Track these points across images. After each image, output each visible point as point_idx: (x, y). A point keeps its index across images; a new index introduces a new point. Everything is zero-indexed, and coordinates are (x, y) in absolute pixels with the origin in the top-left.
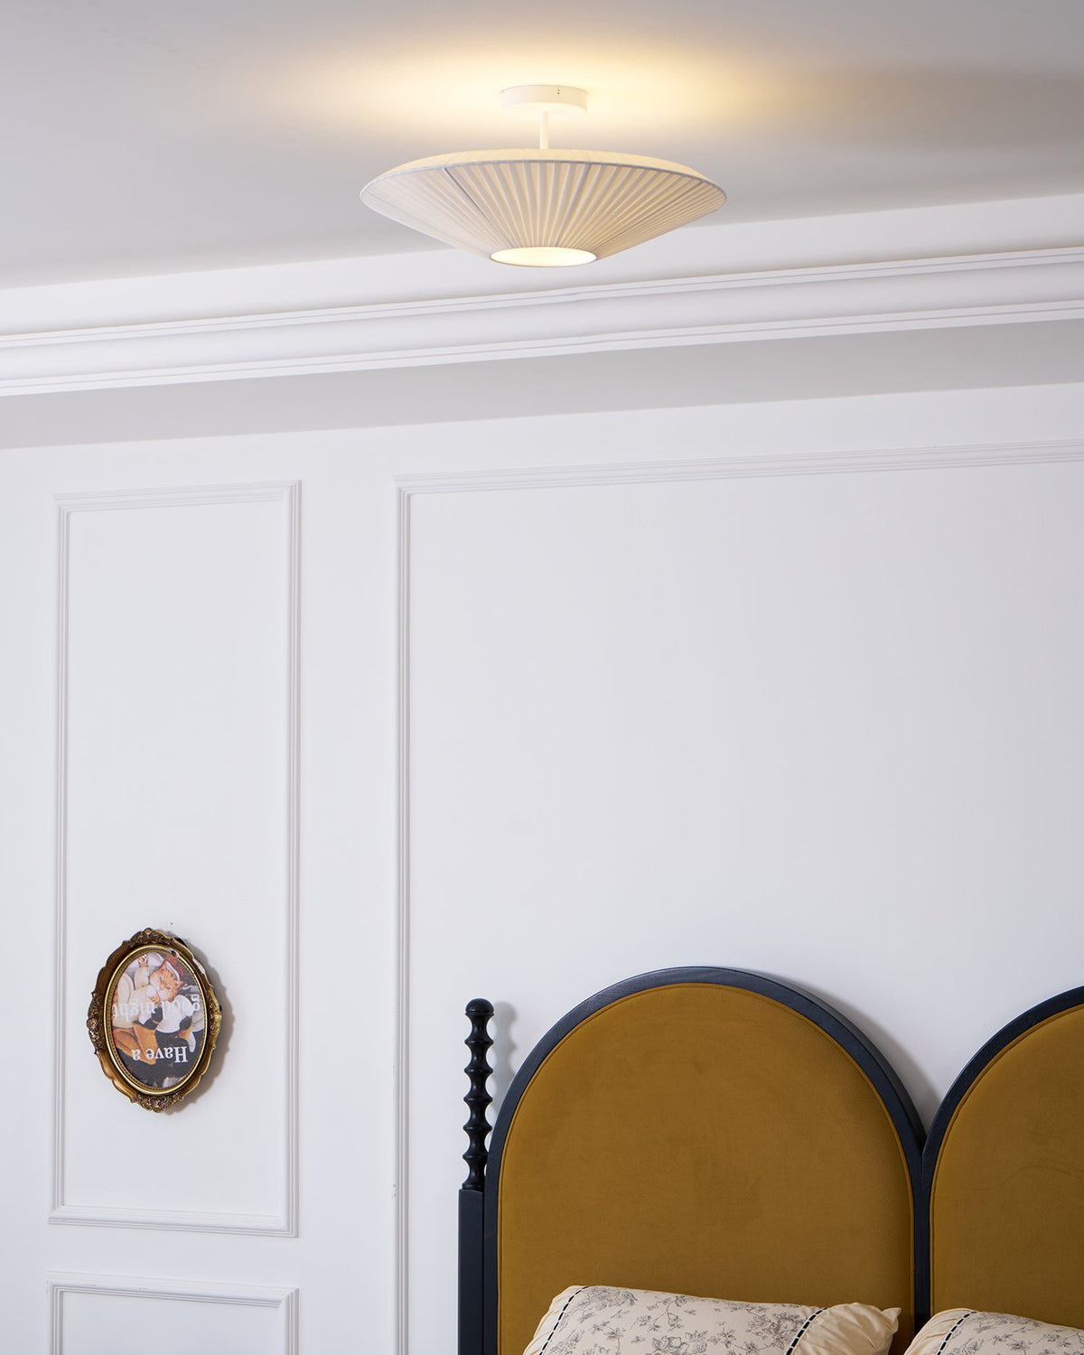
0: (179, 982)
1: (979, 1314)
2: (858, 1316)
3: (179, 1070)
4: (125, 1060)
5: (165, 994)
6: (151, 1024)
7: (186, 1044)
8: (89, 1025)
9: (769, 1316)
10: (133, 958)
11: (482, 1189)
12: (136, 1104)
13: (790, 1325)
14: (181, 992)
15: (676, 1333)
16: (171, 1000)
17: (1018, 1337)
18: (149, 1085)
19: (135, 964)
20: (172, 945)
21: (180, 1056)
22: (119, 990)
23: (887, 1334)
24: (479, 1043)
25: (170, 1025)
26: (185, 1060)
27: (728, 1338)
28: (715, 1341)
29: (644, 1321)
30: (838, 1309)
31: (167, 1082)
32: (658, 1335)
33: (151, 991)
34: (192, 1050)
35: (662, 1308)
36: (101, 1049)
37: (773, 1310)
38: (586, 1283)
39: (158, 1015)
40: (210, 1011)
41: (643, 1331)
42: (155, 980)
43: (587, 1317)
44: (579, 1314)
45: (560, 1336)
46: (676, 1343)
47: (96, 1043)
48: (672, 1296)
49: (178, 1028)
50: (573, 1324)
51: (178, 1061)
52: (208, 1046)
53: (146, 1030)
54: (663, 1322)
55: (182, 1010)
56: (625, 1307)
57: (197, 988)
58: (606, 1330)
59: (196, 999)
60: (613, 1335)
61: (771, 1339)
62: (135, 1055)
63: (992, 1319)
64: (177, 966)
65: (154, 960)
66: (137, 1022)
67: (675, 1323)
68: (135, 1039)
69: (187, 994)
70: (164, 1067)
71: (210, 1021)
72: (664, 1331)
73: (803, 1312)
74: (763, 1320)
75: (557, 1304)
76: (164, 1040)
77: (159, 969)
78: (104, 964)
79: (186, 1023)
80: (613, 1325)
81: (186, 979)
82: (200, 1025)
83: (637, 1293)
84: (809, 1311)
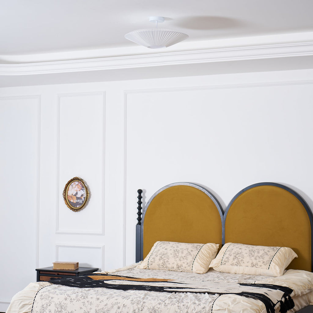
0: (81, 187)
1: (233, 244)
2: (211, 245)
3: (80, 204)
4: (70, 202)
5: (78, 190)
6: (75, 195)
7: (82, 199)
8: (63, 194)
9: (195, 245)
10: (73, 182)
11: (140, 225)
12: (71, 210)
13: (199, 247)
14: (81, 189)
15: (178, 248)
16: (79, 191)
17: (240, 247)
18: (74, 207)
19: (73, 183)
20: (81, 181)
21: (81, 201)
22: (69, 188)
23: (217, 248)
24: (140, 197)
25: (79, 195)
26: (81, 202)
27: (188, 249)
28: (185, 250)
29: (172, 247)
30: (208, 244)
31: (78, 206)
32: (174, 249)
33: (76, 189)
34: (83, 200)
35: (175, 244)
36: (65, 199)
37: (196, 245)
38: (161, 240)
39: (77, 193)
40: (87, 194)
41: (171, 248)
42: (77, 186)
43: (161, 246)
44: (160, 246)
45: (156, 250)
46: (178, 250)
47: (64, 198)
48: (177, 243)
49: (80, 196)
50: (158, 248)
51: (80, 202)
52: (86, 200)
53: (74, 196)
54: (175, 247)
55: (82, 193)
56: (168, 245)
57: (85, 189)
58: (165, 248)
59: (84, 191)
60: (166, 249)
61: (195, 249)
62: (72, 201)
63: (236, 244)
64: (81, 184)
65: (77, 183)
66: (72, 195)
67: (177, 247)
68: (72, 198)
69: (83, 190)
70: (77, 203)
71: (87, 196)
72: (176, 248)
73: (201, 245)
74: (194, 246)
75: (155, 245)
76: (78, 198)
77: (77, 185)
78: (67, 183)
79: (82, 195)
80: (166, 247)
81: (83, 187)
82: (85, 196)
83: (170, 242)
84: (202, 244)
